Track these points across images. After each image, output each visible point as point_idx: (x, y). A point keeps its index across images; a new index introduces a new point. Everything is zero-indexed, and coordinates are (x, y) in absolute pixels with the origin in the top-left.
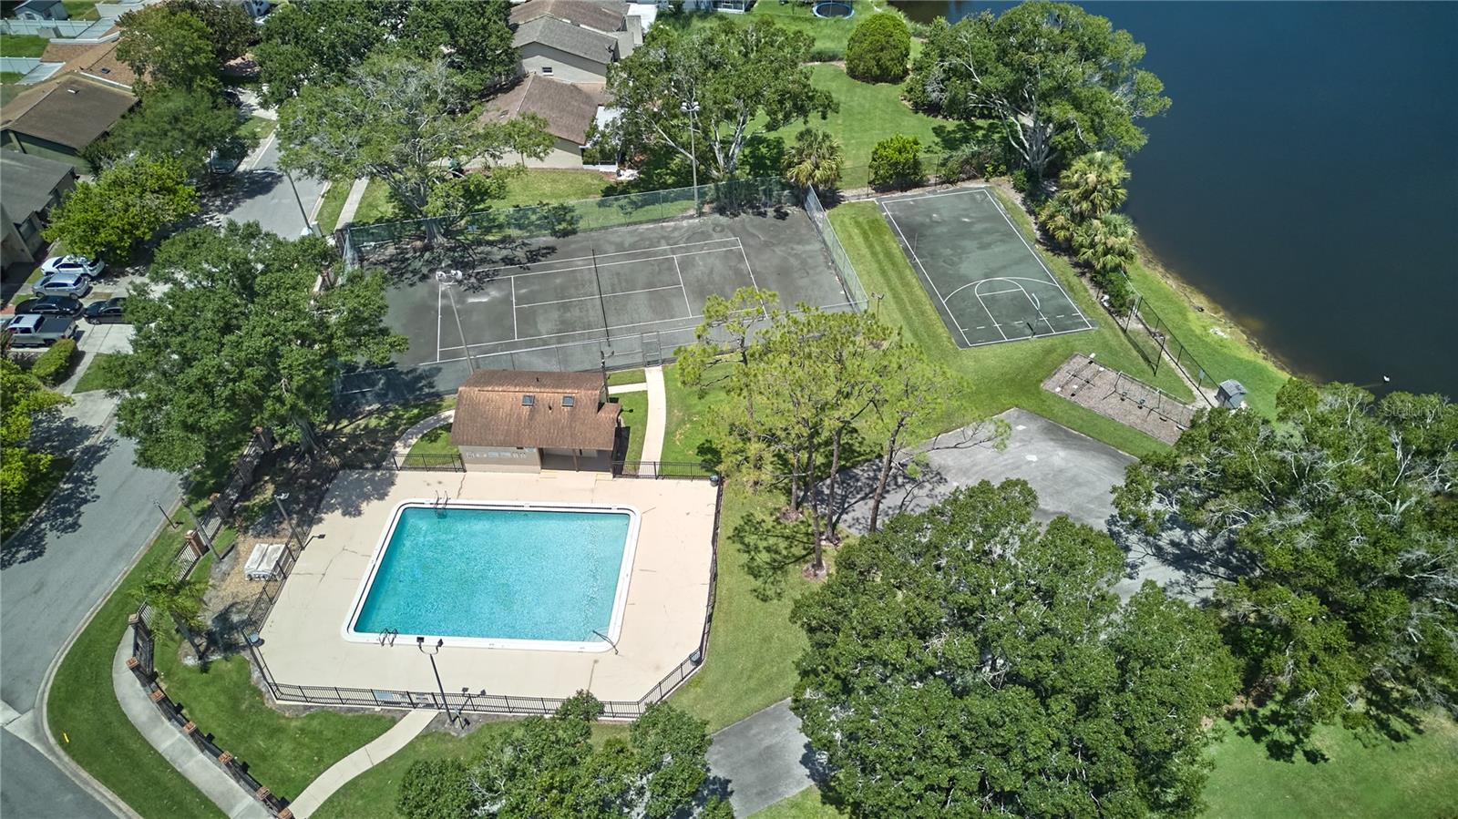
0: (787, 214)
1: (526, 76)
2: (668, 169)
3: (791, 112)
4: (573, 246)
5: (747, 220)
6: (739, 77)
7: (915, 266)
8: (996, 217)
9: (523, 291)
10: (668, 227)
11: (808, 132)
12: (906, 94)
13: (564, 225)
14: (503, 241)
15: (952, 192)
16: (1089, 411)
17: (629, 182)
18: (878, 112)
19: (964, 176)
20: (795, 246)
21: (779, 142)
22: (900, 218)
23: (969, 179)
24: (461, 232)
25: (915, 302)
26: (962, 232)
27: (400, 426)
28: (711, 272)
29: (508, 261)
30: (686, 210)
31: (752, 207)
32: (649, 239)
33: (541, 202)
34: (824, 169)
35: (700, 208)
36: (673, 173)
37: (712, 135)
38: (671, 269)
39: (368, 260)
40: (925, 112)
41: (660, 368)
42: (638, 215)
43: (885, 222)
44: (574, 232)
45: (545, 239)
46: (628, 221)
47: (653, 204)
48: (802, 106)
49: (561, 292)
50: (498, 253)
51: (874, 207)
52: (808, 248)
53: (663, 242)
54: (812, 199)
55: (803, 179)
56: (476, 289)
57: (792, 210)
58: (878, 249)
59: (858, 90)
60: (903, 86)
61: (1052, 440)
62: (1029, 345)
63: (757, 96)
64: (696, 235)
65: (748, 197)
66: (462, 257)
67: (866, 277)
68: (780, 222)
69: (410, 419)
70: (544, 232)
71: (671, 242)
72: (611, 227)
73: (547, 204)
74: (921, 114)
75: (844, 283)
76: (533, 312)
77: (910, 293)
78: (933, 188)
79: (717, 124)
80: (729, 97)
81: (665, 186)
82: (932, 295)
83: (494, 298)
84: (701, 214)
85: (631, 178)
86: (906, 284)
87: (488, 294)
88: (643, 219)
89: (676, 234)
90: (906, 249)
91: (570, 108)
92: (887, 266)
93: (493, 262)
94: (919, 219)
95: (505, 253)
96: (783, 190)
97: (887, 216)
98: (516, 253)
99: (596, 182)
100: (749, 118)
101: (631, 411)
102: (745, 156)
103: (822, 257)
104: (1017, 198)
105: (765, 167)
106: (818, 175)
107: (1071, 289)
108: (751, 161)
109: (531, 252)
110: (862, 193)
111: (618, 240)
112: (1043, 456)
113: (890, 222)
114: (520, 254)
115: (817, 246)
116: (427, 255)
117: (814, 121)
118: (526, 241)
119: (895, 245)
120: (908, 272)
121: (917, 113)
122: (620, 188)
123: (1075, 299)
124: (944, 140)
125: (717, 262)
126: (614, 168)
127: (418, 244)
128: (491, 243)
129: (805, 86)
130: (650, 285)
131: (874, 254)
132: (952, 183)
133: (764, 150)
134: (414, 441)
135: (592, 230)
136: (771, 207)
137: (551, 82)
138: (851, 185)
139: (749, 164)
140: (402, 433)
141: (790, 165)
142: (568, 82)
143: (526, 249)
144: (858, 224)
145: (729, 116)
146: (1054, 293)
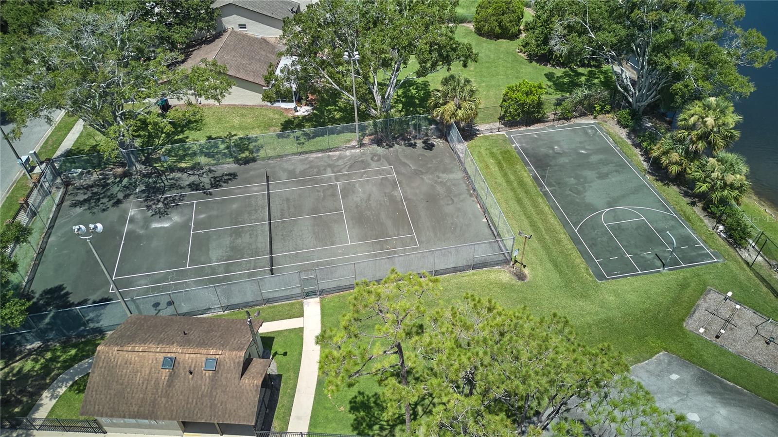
0: (433, 145)
1: (225, 31)
2: (336, 106)
3: (437, 61)
4: (251, 173)
5: (400, 150)
6: (394, 30)
7: (545, 194)
8: (607, 150)
9: (203, 216)
10: (333, 156)
11: (452, 77)
12: (522, 48)
13: (246, 154)
14: (192, 168)
15: (568, 127)
16: (738, 357)
17: (304, 117)
18: (501, 62)
19: (577, 114)
20: (441, 175)
21: (426, 85)
22: (527, 149)
23: (580, 116)
24: (158, 160)
25: (551, 231)
26: (582, 163)
27: (53, 370)
28: (369, 199)
29: (194, 186)
30: (350, 141)
31: (404, 139)
32: (318, 167)
33: (230, 133)
34: (466, 109)
35: (361, 140)
36: (340, 110)
37: (371, 80)
38: (334, 195)
39: (73, 184)
40: (537, 61)
41: (317, 300)
42: (310, 145)
43: (515, 154)
44: (254, 160)
45: (229, 166)
46: (300, 150)
47: (323, 136)
48: (448, 56)
49: (235, 218)
50: (186, 179)
51: (505, 140)
52: (452, 176)
53: (329, 169)
54: (455, 133)
55: (447, 117)
56: (162, 214)
57: (437, 142)
58: (512, 178)
59: (484, 44)
60: (519, 42)
61: (709, 393)
62: (663, 278)
63: (410, 47)
64: (358, 164)
65: (401, 132)
66: (155, 182)
67: (504, 205)
68: (428, 153)
69: (65, 361)
70: (228, 160)
71: (336, 170)
72: (286, 155)
73: (235, 135)
74: (534, 63)
75: (485, 211)
76: (207, 237)
77: (545, 221)
78: (552, 123)
79: (375, 71)
80: (385, 47)
81: (333, 121)
82: (565, 224)
83: (176, 223)
84: (361, 145)
85: (306, 114)
86: (541, 213)
87: (170, 219)
88: (314, 149)
89: (340, 162)
90: (535, 178)
91: (258, 57)
92: (522, 195)
93: (181, 188)
94: (543, 150)
95: (192, 178)
96: (430, 124)
97: (516, 148)
98: (202, 179)
99: (277, 116)
100: (402, 66)
101: (285, 354)
102: (398, 96)
103: (464, 185)
104: (623, 133)
105: (414, 105)
106: (460, 114)
107: (688, 219)
108: (403, 100)
109: (215, 178)
110: (493, 127)
111: (291, 167)
112: (705, 414)
113: (519, 153)
114: (206, 180)
115: (459, 175)
116: (126, 180)
117: (456, 68)
118: (212, 168)
119: (526, 175)
120: (540, 200)
121: (531, 62)
122: (296, 122)
123: (694, 230)
124: (555, 84)
125: (375, 189)
126: (292, 105)
127: (120, 170)
128: (182, 170)
129: (451, 39)
130: (315, 210)
131: (509, 182)
132: (567, 119)
133: (414, 91)
134: (62, 391)
135: (269, 158)
136: (420, 139)
137: (245, 36)
138: (485, 121)
139: (401, 102)
140: (53, 379)
141: (436, 106)
142: (260, 36)
143: (211, 175)
144: (492, 155)
145: (386, 64)
146: (673, 223)
